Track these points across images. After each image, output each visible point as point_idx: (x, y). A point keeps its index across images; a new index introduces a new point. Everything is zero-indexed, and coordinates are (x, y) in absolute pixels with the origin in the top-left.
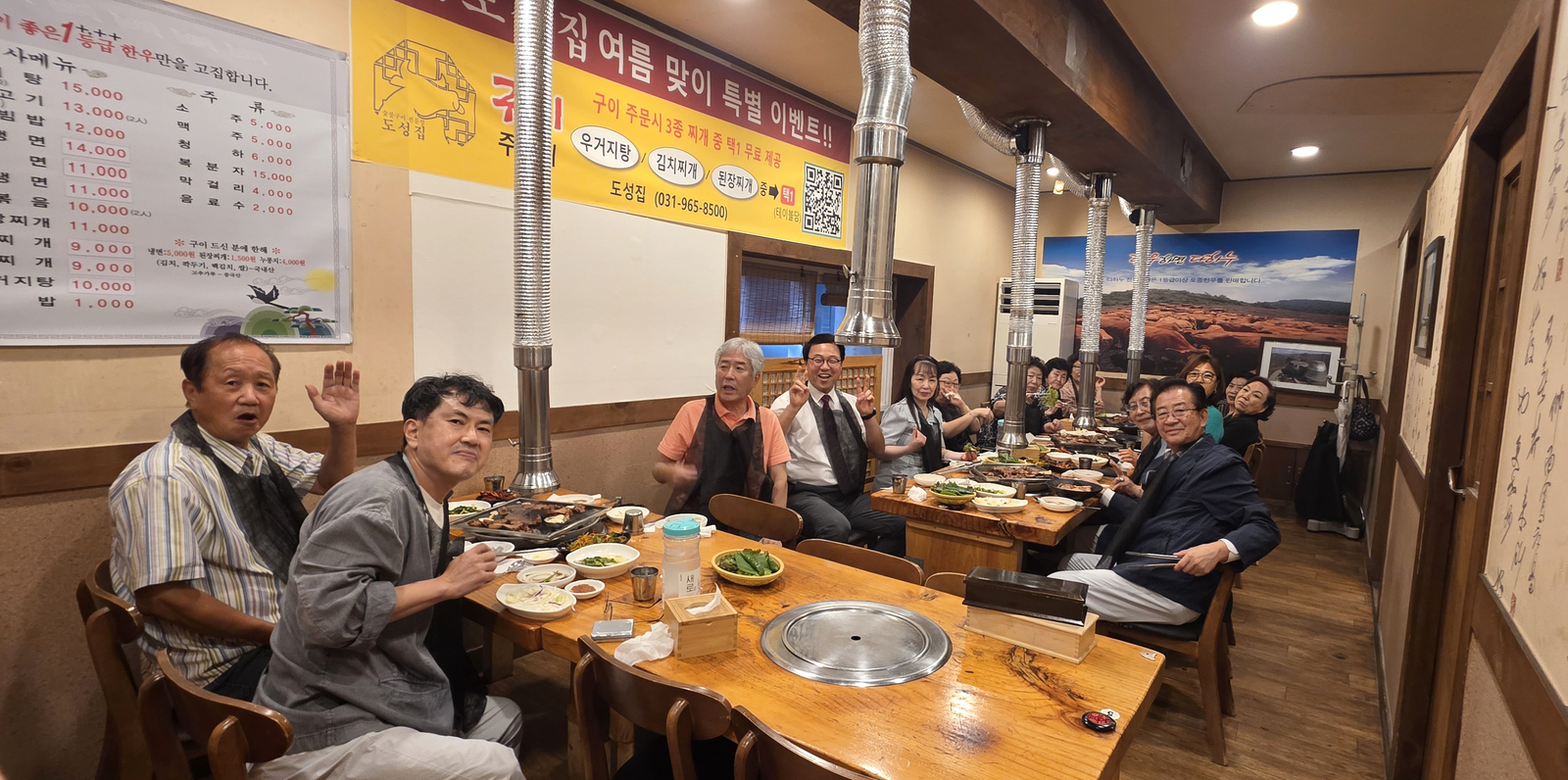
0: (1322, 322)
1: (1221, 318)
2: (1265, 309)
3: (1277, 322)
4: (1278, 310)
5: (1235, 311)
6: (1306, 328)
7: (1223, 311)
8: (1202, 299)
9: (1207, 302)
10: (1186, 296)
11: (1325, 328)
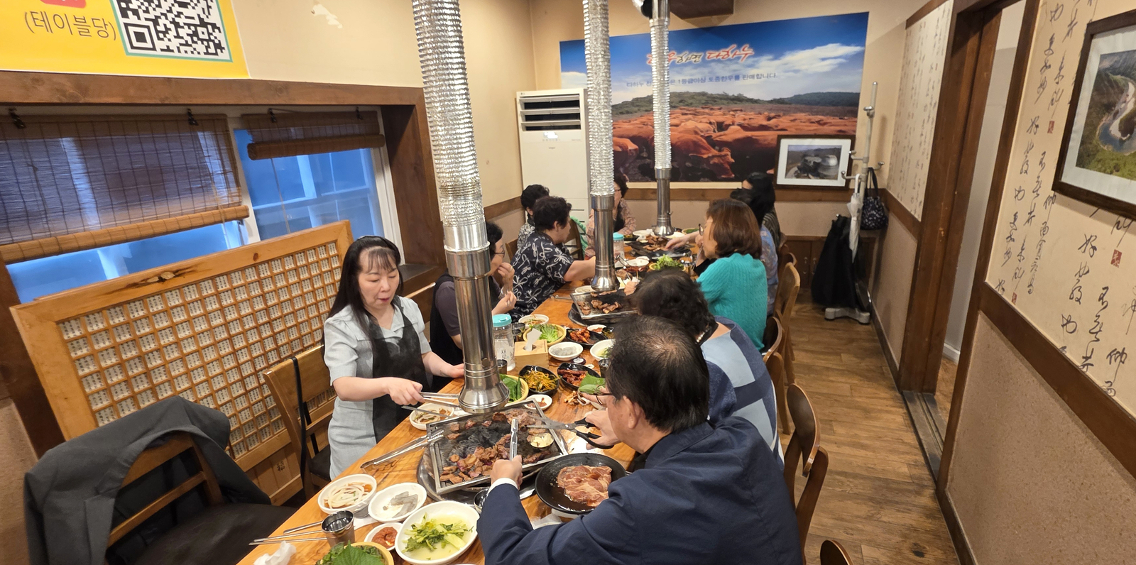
0: (833, 114)
1: (740, 117)
2: (782, 105)
3: (792, 118)
4: (793, 106)
5: (752, 109)
6: (819, 122)
7: (741, 111)
8: (721, 99)
9: (725, 102)
10: (705, 98)
11: (837, 120)
